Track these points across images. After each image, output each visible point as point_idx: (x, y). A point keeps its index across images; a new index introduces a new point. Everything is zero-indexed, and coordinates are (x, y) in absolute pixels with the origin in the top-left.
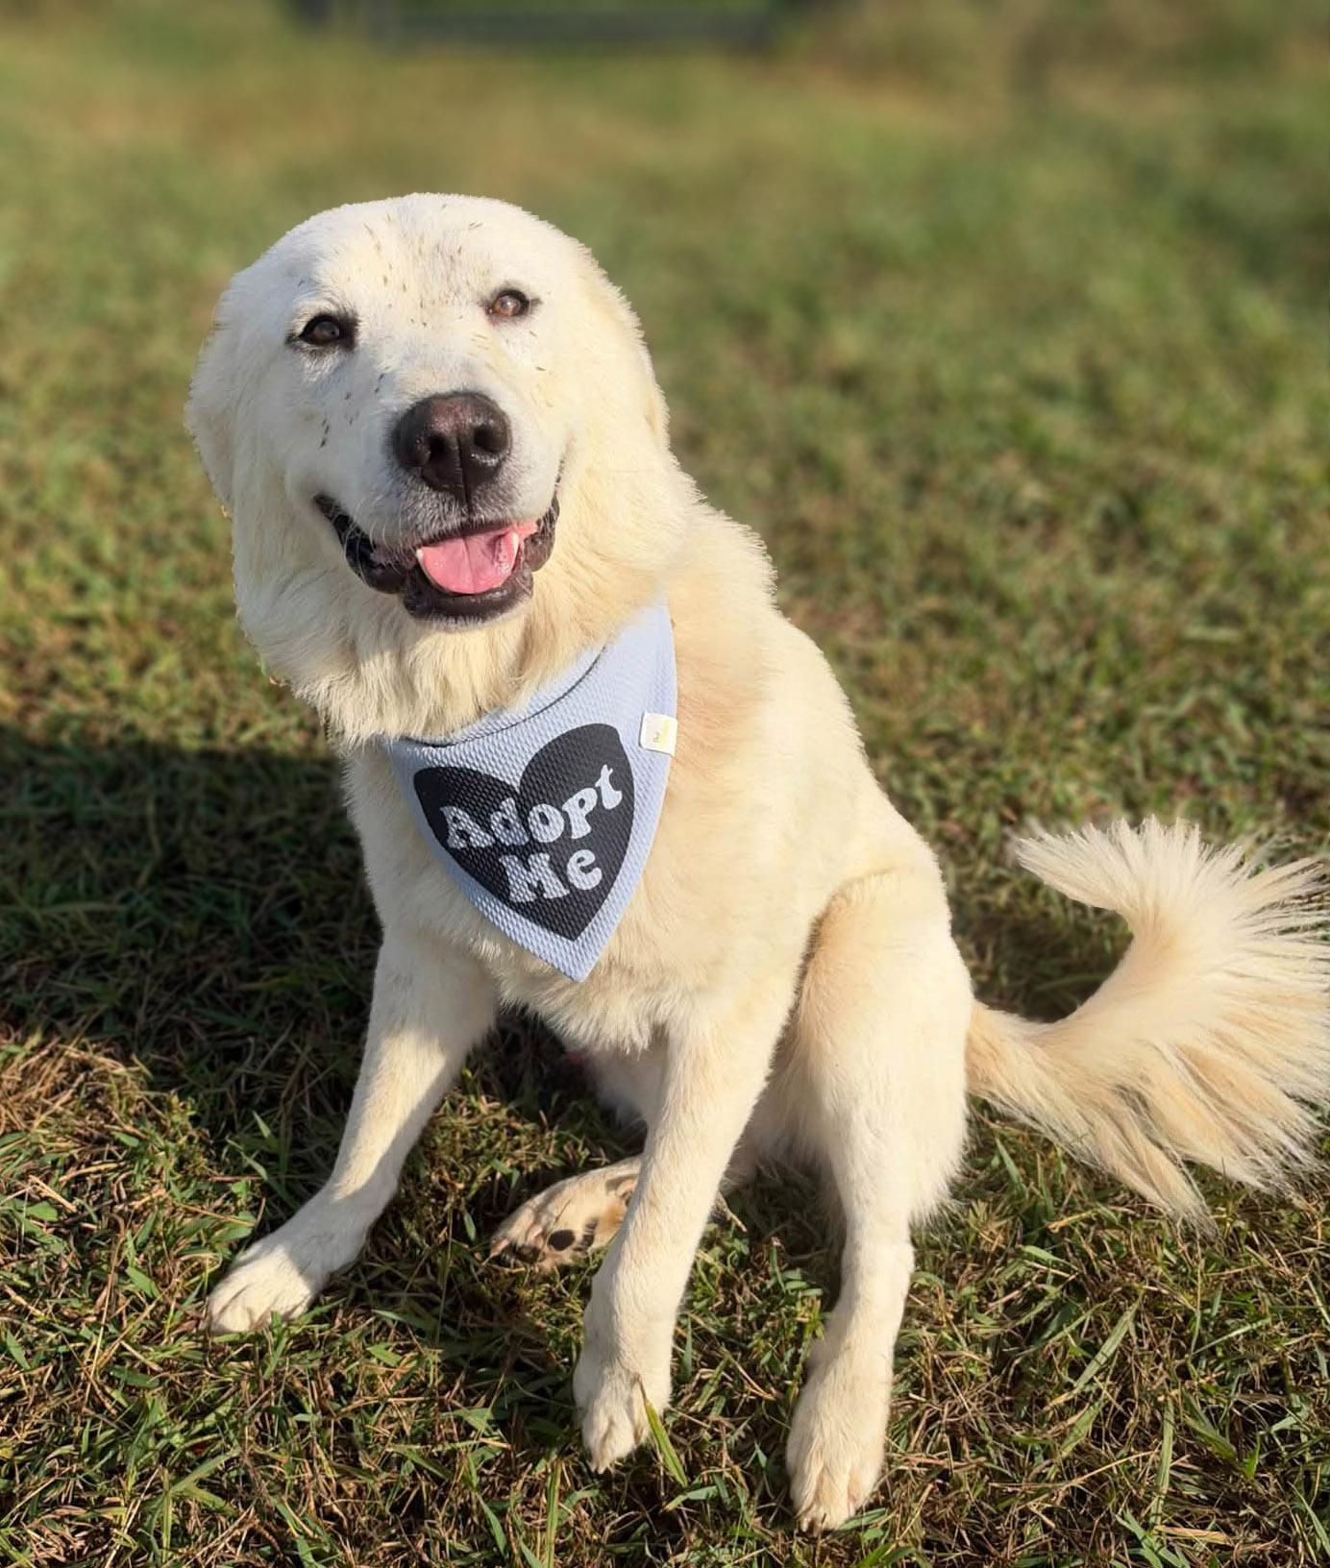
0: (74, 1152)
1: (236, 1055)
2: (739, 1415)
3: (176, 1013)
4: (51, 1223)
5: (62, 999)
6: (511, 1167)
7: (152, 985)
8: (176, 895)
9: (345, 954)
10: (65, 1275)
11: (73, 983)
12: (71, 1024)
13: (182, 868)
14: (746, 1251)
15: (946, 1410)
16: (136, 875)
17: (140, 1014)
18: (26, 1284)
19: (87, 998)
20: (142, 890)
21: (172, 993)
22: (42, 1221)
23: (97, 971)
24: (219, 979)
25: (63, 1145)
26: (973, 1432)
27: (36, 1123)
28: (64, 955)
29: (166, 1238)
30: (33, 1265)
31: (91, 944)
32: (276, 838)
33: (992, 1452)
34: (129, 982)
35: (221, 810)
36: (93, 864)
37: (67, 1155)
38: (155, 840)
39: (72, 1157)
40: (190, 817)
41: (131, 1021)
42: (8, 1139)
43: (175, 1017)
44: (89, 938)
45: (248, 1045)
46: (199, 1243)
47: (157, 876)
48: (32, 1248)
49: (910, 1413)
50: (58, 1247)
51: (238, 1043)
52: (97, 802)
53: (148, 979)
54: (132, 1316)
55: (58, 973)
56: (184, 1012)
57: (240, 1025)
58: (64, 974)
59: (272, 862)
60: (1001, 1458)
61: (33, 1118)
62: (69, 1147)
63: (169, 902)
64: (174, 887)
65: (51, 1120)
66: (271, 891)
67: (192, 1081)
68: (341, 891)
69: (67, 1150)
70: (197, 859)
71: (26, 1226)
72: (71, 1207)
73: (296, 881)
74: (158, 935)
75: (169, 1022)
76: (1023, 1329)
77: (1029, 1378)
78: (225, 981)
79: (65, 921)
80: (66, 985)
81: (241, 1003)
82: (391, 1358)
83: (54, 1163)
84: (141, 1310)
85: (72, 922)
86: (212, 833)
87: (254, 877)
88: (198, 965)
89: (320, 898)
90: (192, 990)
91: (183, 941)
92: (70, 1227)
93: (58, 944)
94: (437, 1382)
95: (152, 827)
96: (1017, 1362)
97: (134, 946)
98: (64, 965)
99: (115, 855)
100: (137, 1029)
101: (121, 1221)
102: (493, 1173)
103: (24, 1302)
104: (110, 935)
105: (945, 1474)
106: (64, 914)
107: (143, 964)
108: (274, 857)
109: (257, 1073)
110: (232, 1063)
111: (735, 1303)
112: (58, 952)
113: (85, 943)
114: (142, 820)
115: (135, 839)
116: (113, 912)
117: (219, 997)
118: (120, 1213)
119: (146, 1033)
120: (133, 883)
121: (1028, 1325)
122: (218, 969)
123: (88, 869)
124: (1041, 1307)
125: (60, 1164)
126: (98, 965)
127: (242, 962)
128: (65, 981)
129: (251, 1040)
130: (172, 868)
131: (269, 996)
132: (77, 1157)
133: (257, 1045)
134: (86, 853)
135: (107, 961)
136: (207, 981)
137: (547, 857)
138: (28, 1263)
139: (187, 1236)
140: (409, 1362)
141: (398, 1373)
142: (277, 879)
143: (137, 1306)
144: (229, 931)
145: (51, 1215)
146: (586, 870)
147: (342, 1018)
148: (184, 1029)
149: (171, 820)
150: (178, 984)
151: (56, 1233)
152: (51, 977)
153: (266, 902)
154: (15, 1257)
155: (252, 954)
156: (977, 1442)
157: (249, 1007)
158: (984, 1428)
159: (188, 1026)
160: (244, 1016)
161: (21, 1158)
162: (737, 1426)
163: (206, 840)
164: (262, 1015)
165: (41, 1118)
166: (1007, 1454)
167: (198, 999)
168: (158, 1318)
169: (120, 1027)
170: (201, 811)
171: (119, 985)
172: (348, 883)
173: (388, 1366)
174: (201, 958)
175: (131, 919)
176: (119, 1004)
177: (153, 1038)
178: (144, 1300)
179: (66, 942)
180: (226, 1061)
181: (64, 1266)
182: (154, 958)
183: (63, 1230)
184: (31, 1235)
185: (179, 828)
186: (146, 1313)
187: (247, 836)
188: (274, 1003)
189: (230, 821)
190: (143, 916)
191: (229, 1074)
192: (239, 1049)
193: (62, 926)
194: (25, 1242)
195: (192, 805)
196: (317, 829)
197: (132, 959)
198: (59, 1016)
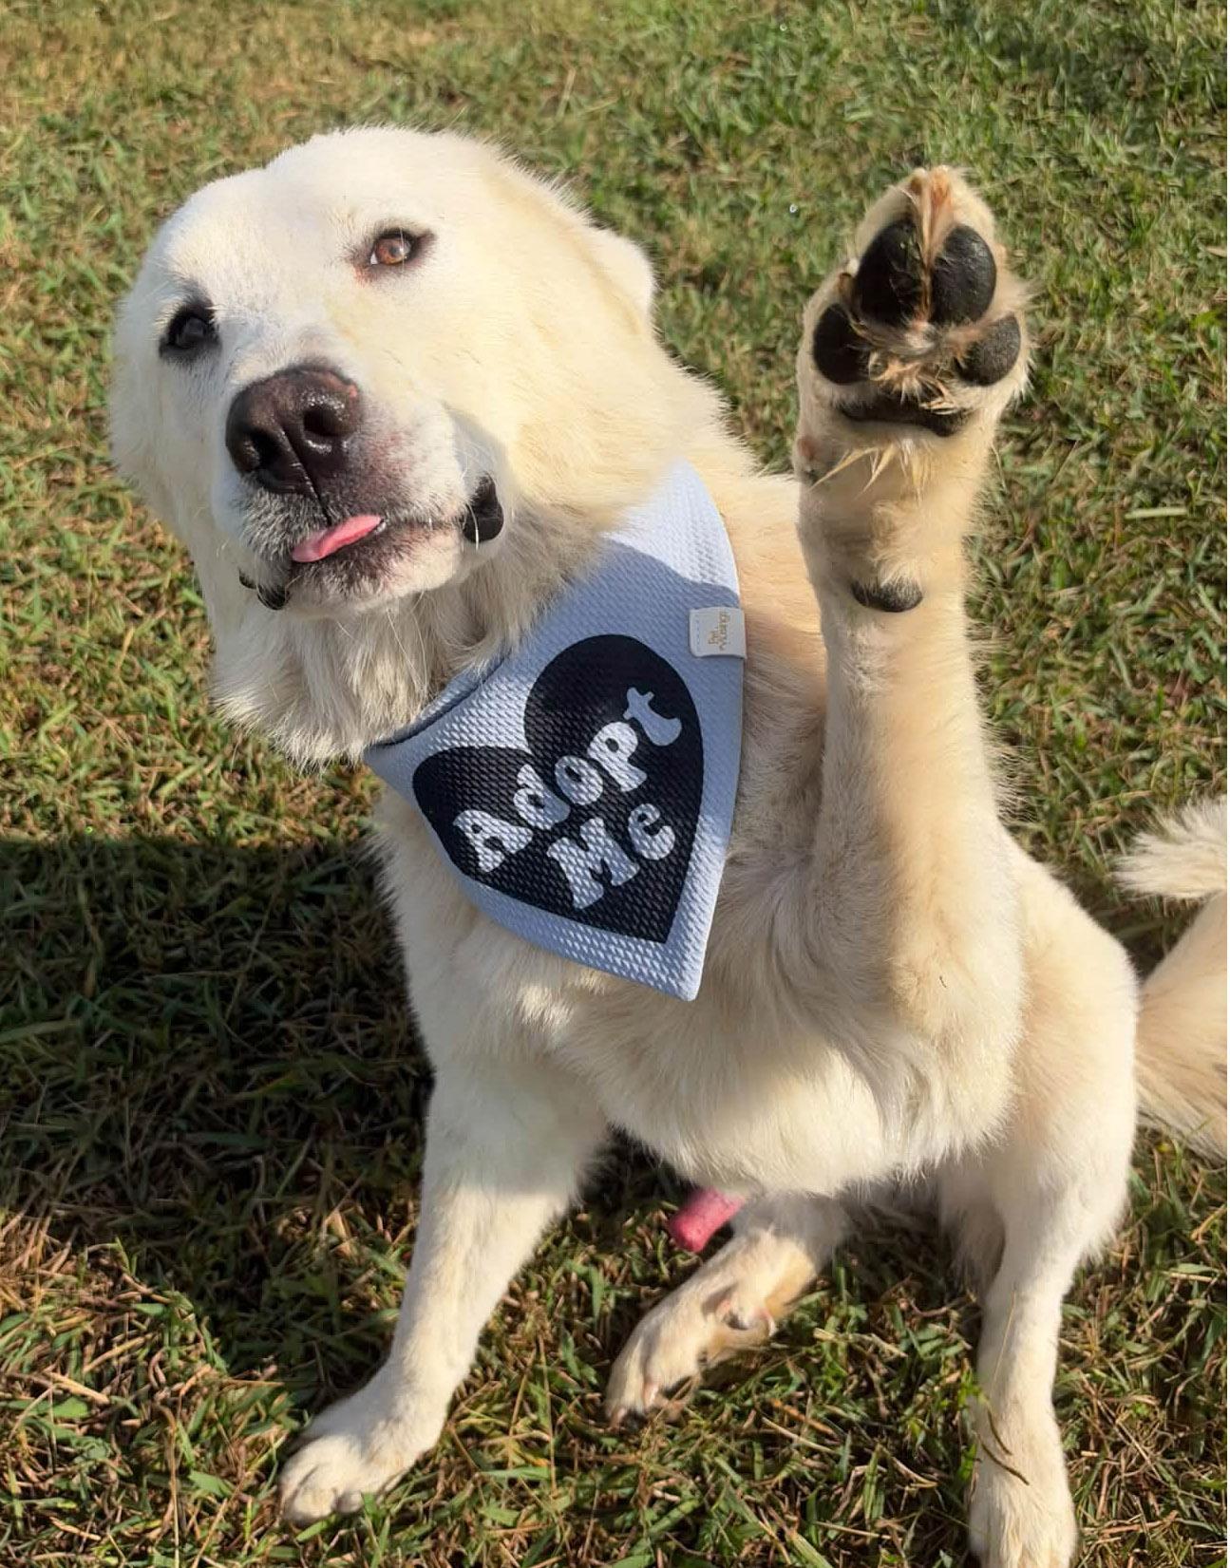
0: (88, 1327)
1: (244, 1180)
2: (905, 1513)
3: (165, 1138)
4: (83, 1419)
5: (34, 1147)
6: (585, 1264)
7: (131, 1110)
8: (131, 994)
9: (342, 1039)
10: (115, 1487)
11: (41, 1121)
12: (48, 1170)
13: (131, 960)
14: (864, 1316)
15: (1123, 1462)
16: (82, 976)
17: (125, 1146)
18: (71, 1505)
19: (60, 1139)
20: (93, 999)
21: (153, 1114)
22: (71, 1421)
23: (65, 1102)
24: (204, 1089)
25: (74, 1320)
26: (1158, 1484)
27: (36, 1300)
28: (24, 1089)
29: (221, 1419)
30: (76, 1480)
31: (53, 1072)
32: (232, 908)
33: (1182, 1503)
34: (105, 1112)
35: (162, 885)
36: (30, 971)
37: (78, 1331)
38: (93, 931)
39: (86, 1335)
40: (128, 900)
41: (118, 1155)
42: (9, 1323)
43: (167, 1145)
44: (47, 1066)
45: (256, 1165)
46: (257, 1418)
47: (107, 977)
48: (69, 1458)
49: (1089, 1474)
50: (99, 1451)
51: (243, 1164)
52: (18, 897)
53: (126, 1102)
54: (204, 1522)
55: (21, 1112)
56: (174, 1136)
57: (241, 1143)
58: (28, 1113)
59: (231, 938)
60: (1196, 1510)
61: (32, 1295)
62: (80, 1321)
63: (126, 1005)
64: (129, 985)
65: (53, 1293)
66: (240, 975)
67: (203, 1221)
68: (318, 962)
69: (78, 1325)
70: (149, 950)
71: (58, 1432)
72: (102, 1398)
73: (266, 959)
74: (124, 1047)
75: (159, 1150)
76: (1177, 1350)
77: (1198, 1407)
78: (212, 1091)
79: (18, 1051)
80: (35, 1126)
81: (235, 1117)
82: (507, 1516)
83: (68, 1344)
84: (213, 1512)
85: (24, 1049)
86: (156, 915)
87: (217, 959)
88: (176, 1077)
89: (298, 974)
90: (177, 1107)
91: (156, 1051)
92: (107, 1423)
93: (14, 1080)
94: (567, 1534)
95: (88, 916)
96: (1180, 1389)
97: (101, 1066)
98: (25, 1100)
99: (50, 956)
100: (125, 1164)
101: (168, 1412)
102: (567, 1274)
103: (74, 1530)
104: (72, 1059)
105: (1142, 1541)
106: (13, 1043)
107: (115, 1084)
108: (234, 931)
109: (277, 1199)
110: (245, 1193)
111: (870, 1382)
112: (16, 1087)
113: (44, 1073)
114: (76, 910)
115: (69, 934)
116: (68, 1030)
117: (209, 1110)
118: (164, 1402)
119: (136, 1167)
120: (81, 989)
121: (1182, 1342)
122: (201, 1078)
123: (25, 976)
124: (1190, 1320)
125: (74, 1344)
126: (65, 1095)
127: (225, 1065)
128: (32, 1121)
129: (259, 1159)
130: (121, 963)
131: (266, 1102)
132: (91, 1331)
133: (267, 1163)
134: (19, 959)
135: (74, 1088)
136: (192, 1094)
137: (601, 822)
138: (67, 1477)
139: (244, 1411)
140: (528, 1517)
141: (520, 1534)
142: (244, 959)
143: (208, 1509)
144: (204, 1030)
145: (79, 1411)
146: (652, 830)
147: (356, 1118)
148: (178, 1155)
149: (107, 906)
150: (161, 1102)
151: (90, 1432)
152: (13, 1118)
153: (238, 988)
154: (50, 1470)
155: (233, 1053)
156: (1164, 1495)
157: (246, 1118)
158: (1169, 1477)
159: (180, 1151)
160: (243, 1131)
161: (28, 1343)
162: (908, 1528)
163: (154, 923)
164: (261, 1125)
165: (40, 1292)
166: (1201, 1504)
167: (186, 1117)
168: (234, 1517)
169: (106, 1164)
170: (139, 889)
171: (94, 1116)
172: (324, 951)
173: (505, 1527)
174: (178, 1069)
175: (89, 1035)
176: (99, 1140)
177: (146, 1170)
178: (213, 1500)
179: (23, 1075)
180: (237, 1190)
181: (113, 1476)
182: (125, 1078)
183: (98, 1426)
184: (65, 1442)
185: (119, 914)
186: (220, 1516)
187: (199, 914)
188: (272, 1108)
189: (176, 897)
190: (103, 1028)
191: (243, 1204)
192: (246, 1171)
193: (13, 1056)
194: (59, 1452)
195: (128, 884)
196: (274, 891)
197: (100, 1081)
198: (31, 1164)
